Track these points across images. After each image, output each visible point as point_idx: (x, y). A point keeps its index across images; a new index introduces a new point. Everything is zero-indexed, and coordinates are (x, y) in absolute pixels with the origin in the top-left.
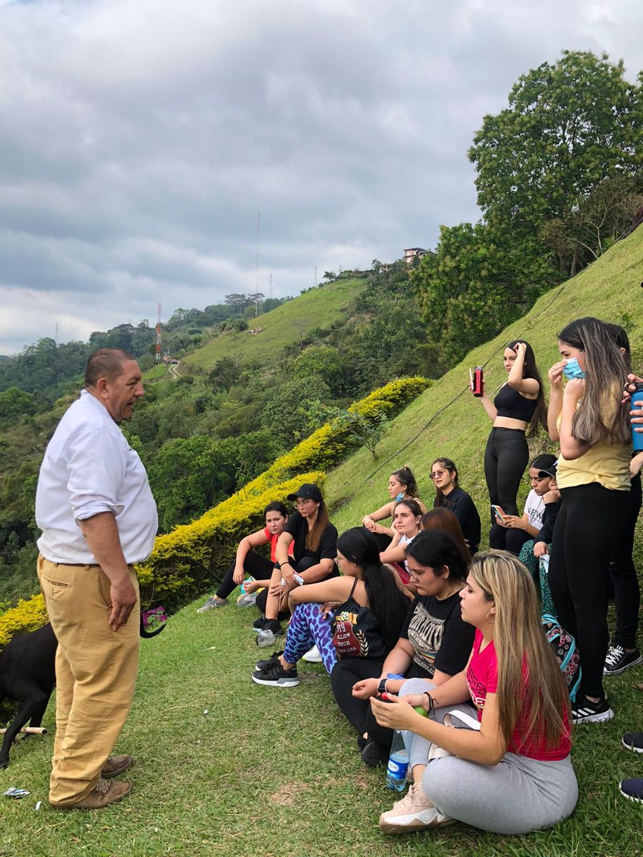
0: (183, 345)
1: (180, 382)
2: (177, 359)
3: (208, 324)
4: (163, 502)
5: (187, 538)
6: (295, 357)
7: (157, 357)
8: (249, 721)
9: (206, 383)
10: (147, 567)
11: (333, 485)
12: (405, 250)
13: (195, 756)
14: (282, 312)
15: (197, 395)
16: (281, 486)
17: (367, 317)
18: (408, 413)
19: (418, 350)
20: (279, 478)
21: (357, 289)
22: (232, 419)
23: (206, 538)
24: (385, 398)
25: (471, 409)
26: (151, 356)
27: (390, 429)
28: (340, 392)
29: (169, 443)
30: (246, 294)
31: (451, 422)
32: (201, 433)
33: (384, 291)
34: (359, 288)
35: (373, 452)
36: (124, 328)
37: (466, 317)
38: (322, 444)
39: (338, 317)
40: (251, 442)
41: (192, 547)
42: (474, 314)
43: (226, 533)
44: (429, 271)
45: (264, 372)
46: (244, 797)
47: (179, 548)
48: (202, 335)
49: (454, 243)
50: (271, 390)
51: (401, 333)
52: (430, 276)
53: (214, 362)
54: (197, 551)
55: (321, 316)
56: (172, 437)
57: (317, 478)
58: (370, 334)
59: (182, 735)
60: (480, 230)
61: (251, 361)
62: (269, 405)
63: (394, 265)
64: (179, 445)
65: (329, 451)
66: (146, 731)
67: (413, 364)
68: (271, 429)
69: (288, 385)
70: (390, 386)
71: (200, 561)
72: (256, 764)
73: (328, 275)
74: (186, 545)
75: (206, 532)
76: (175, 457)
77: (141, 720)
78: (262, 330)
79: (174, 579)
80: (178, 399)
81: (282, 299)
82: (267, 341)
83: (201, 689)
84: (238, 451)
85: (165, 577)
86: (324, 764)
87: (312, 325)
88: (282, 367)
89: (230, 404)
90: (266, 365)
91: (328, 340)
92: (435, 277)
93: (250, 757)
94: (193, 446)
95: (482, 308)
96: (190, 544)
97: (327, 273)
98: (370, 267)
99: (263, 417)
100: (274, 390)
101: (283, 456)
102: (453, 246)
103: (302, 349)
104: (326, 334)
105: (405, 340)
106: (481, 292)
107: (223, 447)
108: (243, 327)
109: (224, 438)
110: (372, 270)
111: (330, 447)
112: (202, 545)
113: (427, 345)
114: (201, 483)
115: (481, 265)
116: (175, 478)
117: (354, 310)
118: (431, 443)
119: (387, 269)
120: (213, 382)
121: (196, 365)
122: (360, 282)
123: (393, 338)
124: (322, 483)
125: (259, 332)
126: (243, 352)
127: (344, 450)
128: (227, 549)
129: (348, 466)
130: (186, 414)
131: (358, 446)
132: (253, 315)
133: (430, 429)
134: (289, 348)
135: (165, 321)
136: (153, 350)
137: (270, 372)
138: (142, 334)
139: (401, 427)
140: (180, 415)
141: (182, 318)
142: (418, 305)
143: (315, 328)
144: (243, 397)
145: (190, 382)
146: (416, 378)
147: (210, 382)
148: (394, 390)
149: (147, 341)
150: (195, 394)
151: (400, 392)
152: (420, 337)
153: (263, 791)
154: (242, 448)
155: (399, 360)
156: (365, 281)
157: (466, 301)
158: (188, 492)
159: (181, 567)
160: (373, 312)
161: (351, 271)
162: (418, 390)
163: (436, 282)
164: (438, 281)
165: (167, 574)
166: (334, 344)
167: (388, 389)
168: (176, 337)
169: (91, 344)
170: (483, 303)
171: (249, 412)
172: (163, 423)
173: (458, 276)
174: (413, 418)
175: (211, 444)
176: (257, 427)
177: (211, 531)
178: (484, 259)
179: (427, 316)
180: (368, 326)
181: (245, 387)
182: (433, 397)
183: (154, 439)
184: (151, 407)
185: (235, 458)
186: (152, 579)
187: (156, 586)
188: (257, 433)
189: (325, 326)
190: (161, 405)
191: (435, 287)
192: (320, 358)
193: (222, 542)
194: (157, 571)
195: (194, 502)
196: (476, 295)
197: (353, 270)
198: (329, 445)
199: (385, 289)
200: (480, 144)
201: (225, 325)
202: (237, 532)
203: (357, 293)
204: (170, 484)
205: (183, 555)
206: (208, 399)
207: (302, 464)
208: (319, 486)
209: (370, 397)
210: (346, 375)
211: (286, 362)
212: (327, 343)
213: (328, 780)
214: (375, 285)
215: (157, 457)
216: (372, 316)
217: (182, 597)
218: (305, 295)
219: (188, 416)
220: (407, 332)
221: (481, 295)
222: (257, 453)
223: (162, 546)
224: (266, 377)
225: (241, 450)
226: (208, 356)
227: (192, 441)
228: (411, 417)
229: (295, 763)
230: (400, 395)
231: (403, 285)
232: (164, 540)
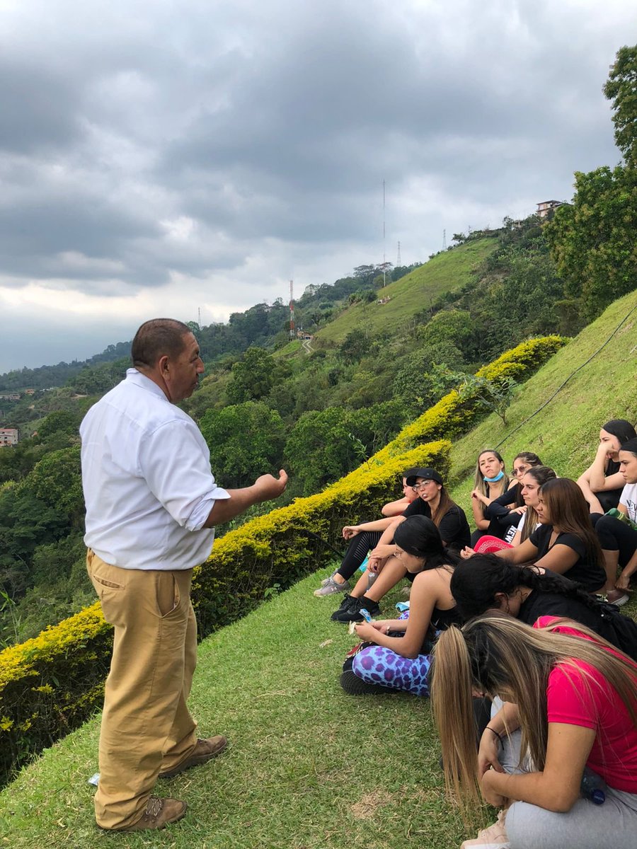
0: (315, 320)
1: (313, 357)
2: (310, 334)
3: (338, 297)
4: (303, 472)
5: (304, 511)
6: (425, 324)
7: (292, 333)
8: (339, 714)
9: (338, 356)
10: (264, 540)
11: (459, 454)
12: (539, 204)
13: (278, 751)
14: (410, 279)
15: (330, 368)
16: (403, 457)
17: (500, 277)
18: (542, 374)
19: (555, 307)
20: (406, 446)
21: (487, 249)
22: (364, 390)
23: (324, 511)
24: (516, 360)
25: (610, 367)
26: (285, 332)
27: (522, 392)
28: (474, 356)
29: (305, 416)
30: (375, 264)
31: (588, 382)
32: (334, 405)
33: (517, 249)
34: (491, 247)
35: (503, 417)
36: (260, 308)
37: (610, 268)
38: (449, 412)
39: (470, 279)
40: (383, 412)
41: (309, 520)
42: (618, 264)
43: (345, 505)
44: (564, 222)
45: (394, 341)
46: (322, 804)
47: (296, 521)
48: (332, 309)
49: (590, 190)
50: (401, 359)
51: (538, 291)
52: (566, 228)
53: (345, 334)
54: (314, 523)
55: (451, 279)
56: (308, 410)
57: (442, 447)
58: (503, 294)
59: (270, 727)
60: (619, 172)
61: (381, 331)
62: (400, 374)
63: (527, 221)
64: (315, 418)
65: (457, 419)
66: (235, 718)
67: (551, 323)
68: (403, 397)
69: (418, 352)
70: (522, 346)
71: (318, 533)
72: (339, 766)
73: (457, 237)
74: (303, 518)
75: (323, 505)
76: (311, 429)
77: (233, 706)
78: (391, 299)
79: (291, 552)
80: (313, 372)
81: (411, 266)
82: (396, 310)
83: (296, 674)
84: (371, 421)
85: (283, 550)
86: (413, 772)
87: (442, 290)
88: (412, 335)
89: (361, 375)
90: (396, 334)
91: (459, 304)
92: (571, 228)
93: (334, 757)
94: (328, 417)
95: (626, 257)
96: (307, 517)
97: (455, 235)
98: (501, 225)
99: (395, 386)
100: (404, 359)
101: (410, 424)
102: (589, 194)
103: (433, 315)
104: (457, 297)
105: (541, 298)
106: (626, 239)
107: (356, 418)
108: (372, 298)
109: (358, 409)
110: (503, 228)
111: (458, 414)
112: (320, 518)
113: (564, 301)
114: (338, 453)
115: (623, 211)
116: (313, 449)
117: (485, 271)
118: (566, 406)
119: (519, 226)
120: (345, 355)
121: (328, 339)
122: (491, 241)
123: (529, 297)
124: (448, 452)
125: (388, 301)
126: (373, 323)
127: (473, 417)
128: (346, 521)
129: (477, 433)
130: (320, 387)
131: (487, 412)
132: (381, 285)
133: (566, 391)
134: (418, 315)
135: (298, 296)
136: (288, 327)
137: (401, 341)
138: (277, 312)
139: (533, 390)
140: (315, 388)
141: (314, 294)
142: (554, 260)
143: (446, 293)
144: (374, 368)
145: (323, 355)
146: (551, 337)
147: (342, 354)
148: (526, 351)
149: (281, 318)
150: (328, 368)
151: (533, 353)
152: (557, 293)
153: (343, 800)
154: (375, 418)
155: (535, 319)
156: (496, 240)
157: (609, 251)
158: (326, 462)
159: (300, 539)
160: (506, 271)
161: (481, 231)
162: (553, 349)
163: (572, 233)
164: (574, 232)
165: (286, 547)
166: (465, 307)
167: (520, 350)
168: (309, 313)
169: (231, 325)
170: (628, 252)
171: (381, 382)
172: (299, 396)
173: (597, 226)
174: (547, 380)
175: (344, 415)
176: (389, 396)
177: (328, 503)
178: (627, 203)
179: (565, 270)
180: (501, 287)
181: (375, 358)
182: (569, 356)
183: (292, 413)
184: (288, 382)
185: (368, 428)
186: (270, 552)
187: (275, 559)
188: (389, 403)
189: (455, 290)
190: (297, 380)
191: (572, 238)
192: (451, 323)
193: (341, 515)
194: (275, 545)
195: (331, 472)
196: (620, 243)
197: (483, 230)
198: (457, 412)
199: (519, 246)
200: (617, 79)
201: (354, 297)
202: (356, 504)
203: (488, 253)
204: (308, 455)
205: (299, 527)
206: (340, 372)
207: (429, 433)
208: (443, 455)
209: (501, 359)
210: (479, 339)
211: (416, 329)
212: (458, 307)
213: (416, 792)
214: (507, 243)
215: (294, 430)
216: (505, 276)
217: (301, 569)
218: (434, 260)
219: (322, 389)
220: (544, 290)
221: (626, 243)
222: (390, 422)
223: (278, 519)
224: (396, 346)
225: (374, 420)
226: (338, 330)
227: (326, 413)
228: (545, 378)
229: (382, 767)
230: (533, 356)
231: (538, 241)
232: (281, 513)
